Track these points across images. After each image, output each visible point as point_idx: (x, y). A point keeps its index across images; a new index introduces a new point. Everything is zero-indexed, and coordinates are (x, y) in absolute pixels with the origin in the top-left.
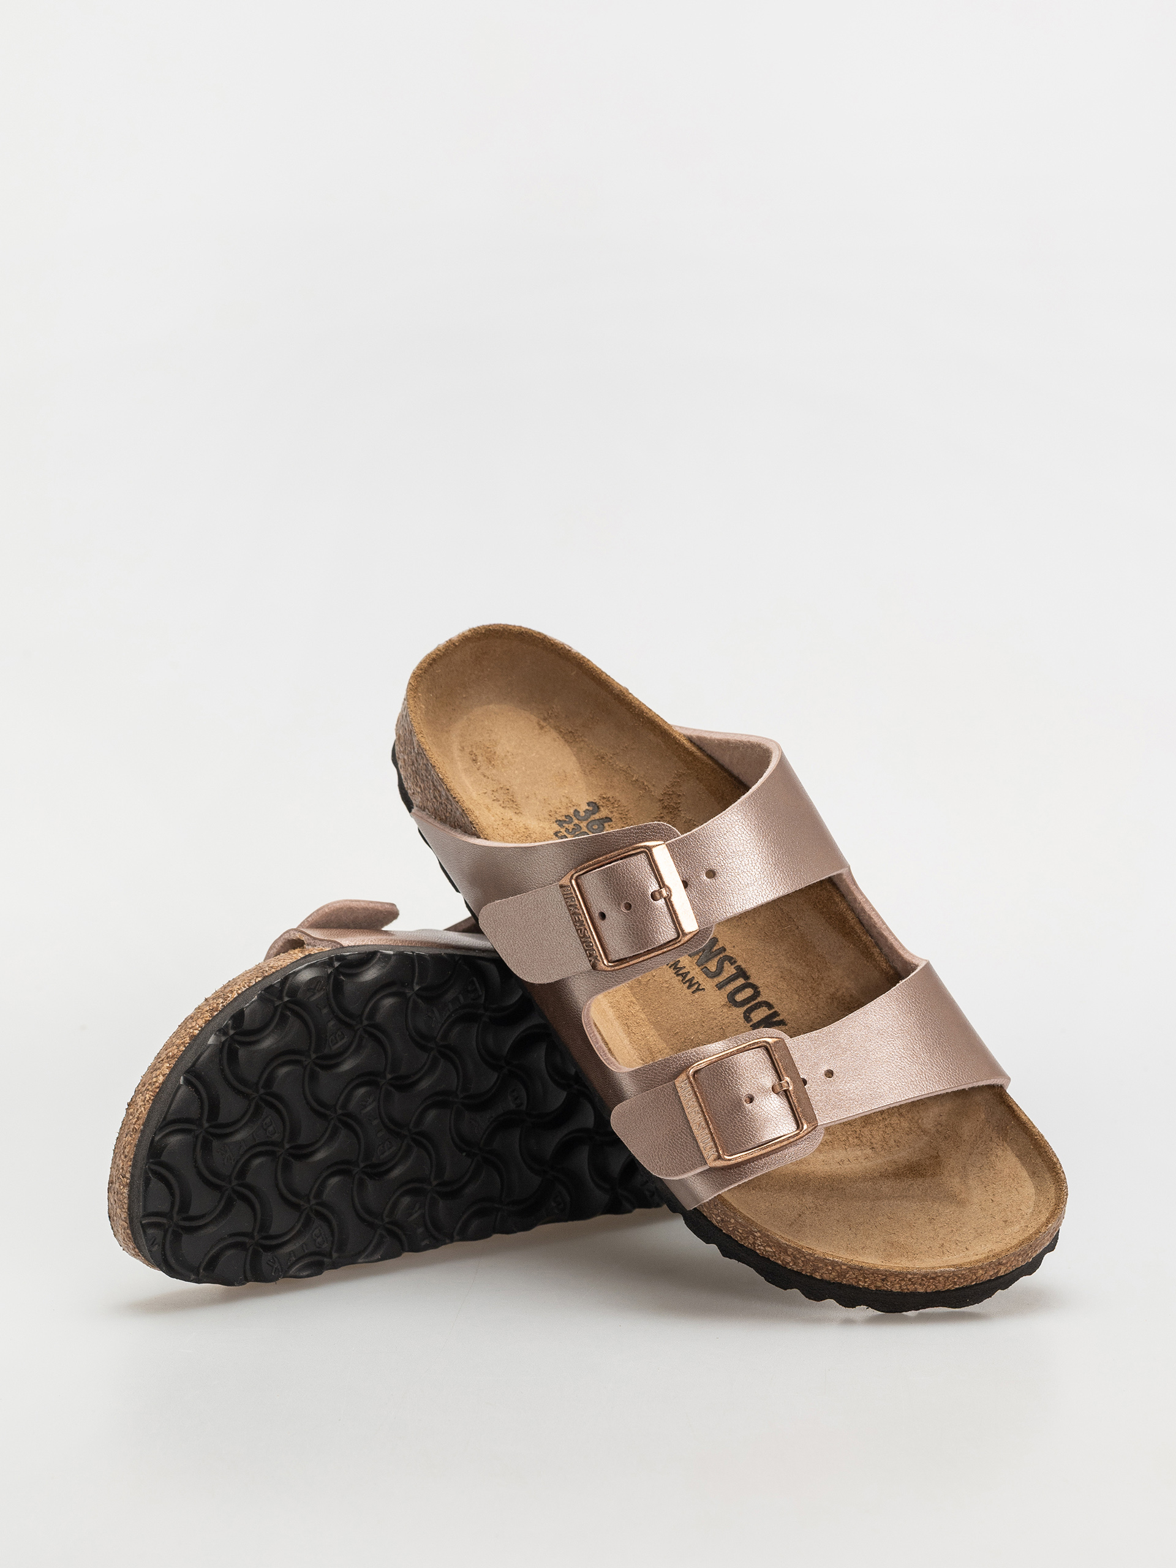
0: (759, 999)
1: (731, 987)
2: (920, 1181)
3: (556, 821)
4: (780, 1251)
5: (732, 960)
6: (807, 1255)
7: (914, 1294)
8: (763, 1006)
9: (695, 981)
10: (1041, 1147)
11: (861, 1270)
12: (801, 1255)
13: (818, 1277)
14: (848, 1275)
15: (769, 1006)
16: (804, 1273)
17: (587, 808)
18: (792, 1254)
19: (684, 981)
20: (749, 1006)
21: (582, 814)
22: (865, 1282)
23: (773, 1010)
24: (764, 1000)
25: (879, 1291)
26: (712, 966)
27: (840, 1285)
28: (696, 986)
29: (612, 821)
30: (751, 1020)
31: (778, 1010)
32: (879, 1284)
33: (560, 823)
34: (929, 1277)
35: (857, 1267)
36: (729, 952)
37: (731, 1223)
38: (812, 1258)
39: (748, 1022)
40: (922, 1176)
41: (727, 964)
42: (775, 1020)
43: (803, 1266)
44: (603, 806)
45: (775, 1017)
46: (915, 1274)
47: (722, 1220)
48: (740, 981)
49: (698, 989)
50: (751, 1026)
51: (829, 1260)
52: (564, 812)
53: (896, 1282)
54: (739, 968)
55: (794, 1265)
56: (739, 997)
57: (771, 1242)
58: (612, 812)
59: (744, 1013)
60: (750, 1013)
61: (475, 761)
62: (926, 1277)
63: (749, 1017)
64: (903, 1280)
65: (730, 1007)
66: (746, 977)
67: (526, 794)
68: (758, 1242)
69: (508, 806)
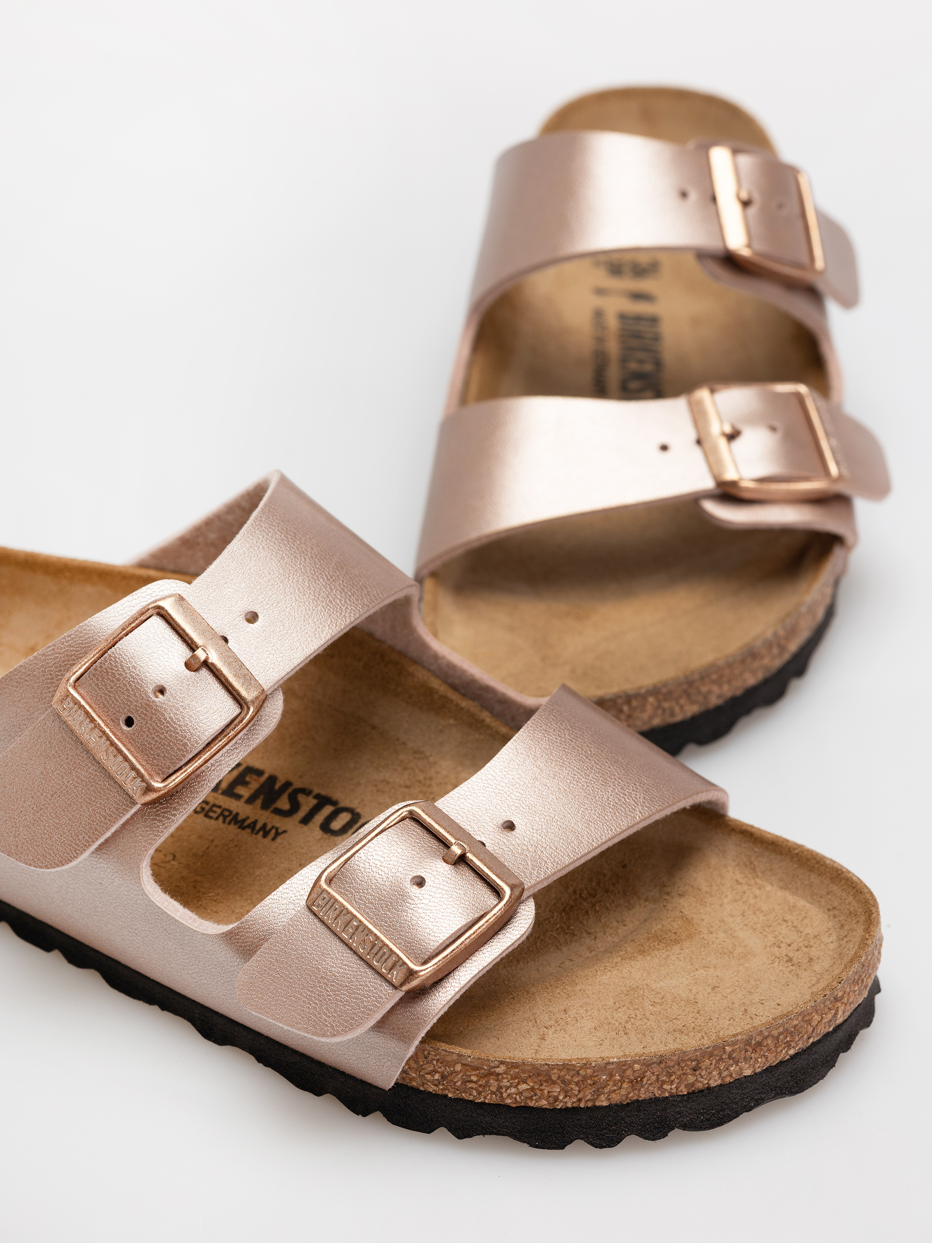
1: (320, 818)
2: (676, 948)
4: (541, 1081)
5: (306, 792)
6: (581, 1068)
7: (741, 1083)
9: (269, 827)
10: (808, 860)
11: (661, 1063)
12: (572, 1073)
13: (605, 1104)
14: (645, 1080)
16: (582, 1105)
18: (559, 1077)
19: (255, 832)
22: (672, 1083)
25: (694, 1095)
26: (284, 803)
27: (637, 1105)
28: (273, 831)
32: (691, 1079)
34: (753, 1042)
35: (655, 1060)
36: (297, 784)
37: (457, 1073)
38: (589, 1071)
40: (677, 942)
41: (301, 798)
43: (579, 1091)
46: (734, 1043)
47: (443, 1077)
48: (328, 810)
49: (278, 834)
51: (613, 1063)
53: (713, 1066)
54: (317, 796)
55: (565, 1097)
56: (336, 826)
57: (524, 1072)
62: (749, 1044)
64: (721, 1059)
65: (329, 839)
66: (334, 803)
68: (505, 1083)
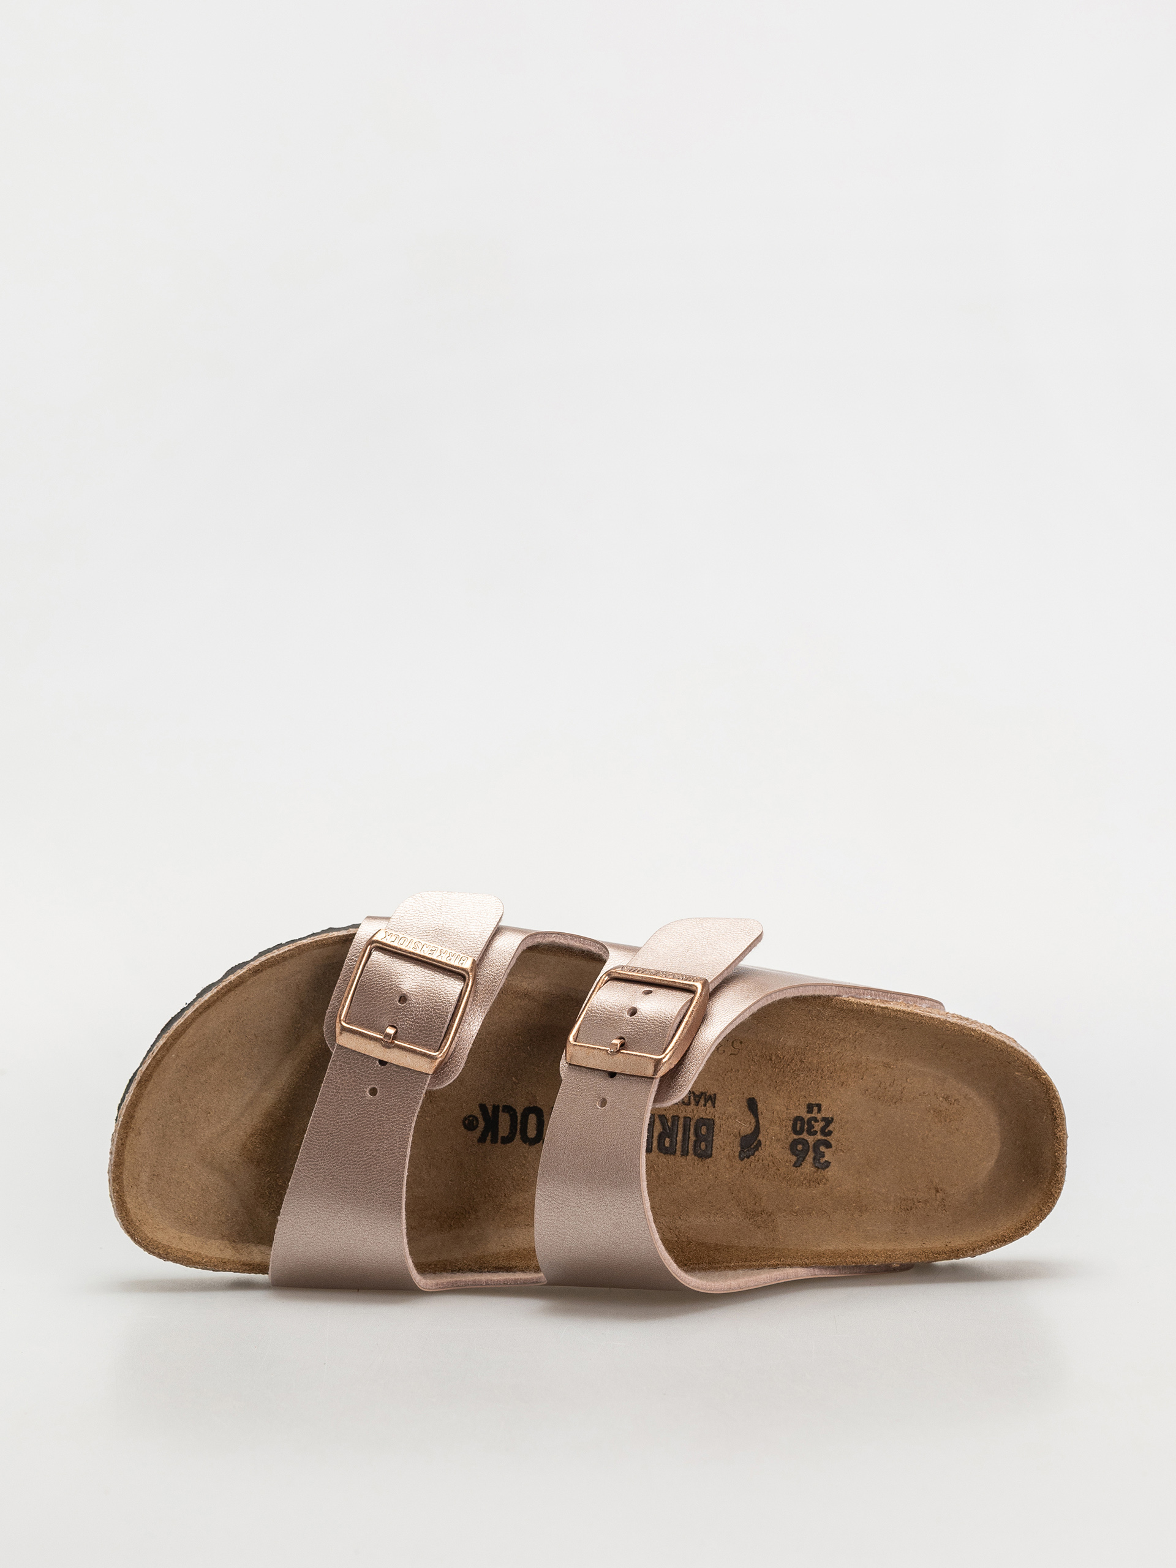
0: (518, 1136)
3: (832, 1119)
8: (510, 1133)
15: (507, 1140)
17: (826, 1159)
20: (519, 1121)
21: (822, 1149)
23: (499, 1141)
24: (515, 1140)
29: (794, 1166)
30: (503, 1111)
31: (496, 1145)
33: (828, 1121)
39: (504, 1106)
42: (490, 1134)
44: (815, 1172)
45: (491, 1137)
50: (498, 1106)
52: (835, 1135)
56: (532, 1119)
58: (802, 1174)
59: (515, 1110)
60: (511, 1116)
61: (946, 1098)
63: (508, 1112)
67: (880, 1115)
69: (879, 1089)
